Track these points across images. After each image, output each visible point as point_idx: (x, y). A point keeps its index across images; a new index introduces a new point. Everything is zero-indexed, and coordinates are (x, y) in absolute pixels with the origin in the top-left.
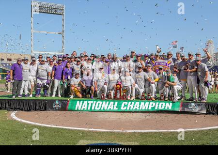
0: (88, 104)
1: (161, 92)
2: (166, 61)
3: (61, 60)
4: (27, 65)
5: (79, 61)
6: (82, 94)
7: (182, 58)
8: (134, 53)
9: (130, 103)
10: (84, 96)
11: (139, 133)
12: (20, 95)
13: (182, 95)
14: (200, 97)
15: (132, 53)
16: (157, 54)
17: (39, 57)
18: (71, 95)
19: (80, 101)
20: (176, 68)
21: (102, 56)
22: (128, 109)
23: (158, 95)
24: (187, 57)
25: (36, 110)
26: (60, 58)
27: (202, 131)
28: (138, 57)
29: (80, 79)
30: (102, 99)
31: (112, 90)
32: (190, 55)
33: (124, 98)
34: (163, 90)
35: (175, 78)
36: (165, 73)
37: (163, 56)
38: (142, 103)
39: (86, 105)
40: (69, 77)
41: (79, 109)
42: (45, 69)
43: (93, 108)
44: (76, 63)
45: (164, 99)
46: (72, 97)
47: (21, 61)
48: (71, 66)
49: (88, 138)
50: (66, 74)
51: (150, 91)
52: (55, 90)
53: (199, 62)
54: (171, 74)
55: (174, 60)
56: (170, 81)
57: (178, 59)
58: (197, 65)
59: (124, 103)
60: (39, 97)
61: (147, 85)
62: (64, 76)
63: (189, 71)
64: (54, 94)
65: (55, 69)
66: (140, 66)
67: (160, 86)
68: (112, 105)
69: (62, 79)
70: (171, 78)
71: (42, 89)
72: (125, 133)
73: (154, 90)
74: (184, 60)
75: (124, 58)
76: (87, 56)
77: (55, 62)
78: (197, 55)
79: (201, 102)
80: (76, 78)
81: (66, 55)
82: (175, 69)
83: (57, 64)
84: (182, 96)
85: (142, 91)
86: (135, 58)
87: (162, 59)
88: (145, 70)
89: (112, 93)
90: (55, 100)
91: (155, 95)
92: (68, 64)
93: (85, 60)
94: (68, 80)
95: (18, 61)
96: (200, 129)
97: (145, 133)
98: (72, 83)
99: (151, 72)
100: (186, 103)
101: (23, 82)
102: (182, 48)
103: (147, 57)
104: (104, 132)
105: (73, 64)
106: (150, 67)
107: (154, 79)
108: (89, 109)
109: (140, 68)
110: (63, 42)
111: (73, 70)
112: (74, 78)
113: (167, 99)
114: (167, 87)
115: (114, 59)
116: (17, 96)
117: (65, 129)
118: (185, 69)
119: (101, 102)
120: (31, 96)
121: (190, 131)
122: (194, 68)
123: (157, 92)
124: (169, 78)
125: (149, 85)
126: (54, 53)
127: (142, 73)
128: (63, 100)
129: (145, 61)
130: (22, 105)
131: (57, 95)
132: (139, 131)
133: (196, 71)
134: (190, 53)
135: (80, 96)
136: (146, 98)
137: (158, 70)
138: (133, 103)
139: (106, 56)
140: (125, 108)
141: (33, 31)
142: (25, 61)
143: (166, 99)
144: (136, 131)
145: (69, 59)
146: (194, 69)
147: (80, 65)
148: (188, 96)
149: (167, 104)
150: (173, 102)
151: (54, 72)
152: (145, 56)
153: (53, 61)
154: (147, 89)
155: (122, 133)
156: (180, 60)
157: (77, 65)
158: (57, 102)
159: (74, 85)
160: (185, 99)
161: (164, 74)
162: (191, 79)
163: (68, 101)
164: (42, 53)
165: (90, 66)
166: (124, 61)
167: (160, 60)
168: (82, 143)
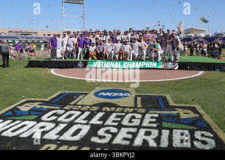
0: (101, 63)
1: (149, 55)
2: (153, 35)
3: (83, 35)
4: (60, 38)
5: (95, 35)
9: (129, 63)
10: (98, 59)
15: (130, 29)
16: (147, 30)
18: (90, 57)
19: (95, 62)
21: (110, 31)
22: (128, 67)
23: (148, 57)
24: (166, 32)
25: (67, 68)
26: (82, 33)
27: (176, 80)
28: (134, 32)
29: (95, 47)
31: (117, 54)
32: (168, 31)
33: (125, 60)
35: (159, 46)
36: (152, 43)
38: (137, 63)
39: (100, 65)
40: (88, 46)
41: (95, 67)
43: (104, 66)
45: (151, 60)
46: (90, 59)
48: (89, 38)
49: (101, 86)
50: (86, 43)
51: (142, 55)
53: (174, 35)
54: (156, 43)
56: (155, 48)
58: (173, 37)
59: (125, 63)
61: (140, 51)
63: (168, 41)
64: (79, 57)
65: (79, 40)
66: (136, 38)
67: (149, 51)
68: (117, 65)
69: (83, 47)
73: (145, 54)
74: (164, 34)
78: (173, 31)
82: (158, 40)
83: (80, 37)
84: (163, 58)
85: (137, 55)
86: (132, 33)
88: (139, 41)
89: (117, 56)
90: (79, 61)
92: (87, 37)
93: (98, 34)
94: (87, 48)
95: (54, 36)
98: (90, 50)
99: (143, 42)
102: (163, 26)
105: (91, 37)
107: (145, 46)
108: (102, 66)
109: (136, 39)
110: (84, 22)
111: (90, 41)
112: (91, 47)
113: (153, 60)
115: (119, 33)
118: (165, 40)
119: (109, 62)
120: (63, 58)
121: (168, 81)
122: (171, 39)
123: (147, 55)
124: (155, 46)
125: (142, 51)
126: (77, 30)
127: (137, 43)
128: (85, 61)
129: (138, 34)
131: (80, 58)
133: (172, 41)
134: (169, 29)
135: (96, 58)
136: (139, 59)
137: (147, 41)
138: (131, 63)
139: (112, 31)
140: (126, 66)
141: (64, 15)
145: (88, 34)
149: (154, 63)
150: (157, 62)
152: (139, 31)
153: (78, 35)
154: (140, 53)
155: (123, 83)
156: (162, 34)
157: (93, 37)
158: (81, 62)
159: (92, 51)
160: (165, 60)
162: (169, 46)
163: (87, 61)
164: (70, 30)
165: (102, 38)
166: (125, 34)
167: (149, 34)
168: (98, 89)
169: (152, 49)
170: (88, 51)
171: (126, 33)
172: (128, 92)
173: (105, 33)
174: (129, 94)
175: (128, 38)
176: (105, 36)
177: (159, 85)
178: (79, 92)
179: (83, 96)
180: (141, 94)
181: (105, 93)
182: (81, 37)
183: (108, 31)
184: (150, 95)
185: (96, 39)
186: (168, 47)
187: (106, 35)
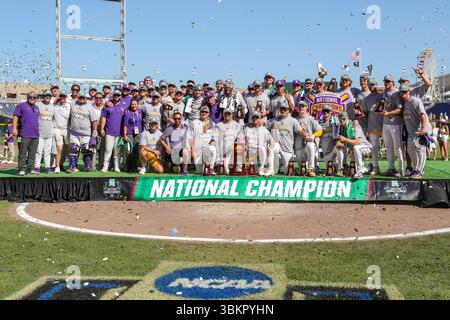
0: (177, 185)
1: (328, 158)
2: (338, 95)
3: (119, 95)
4: (47, 106)
5: (157, 97)
6: (164, 166)
7: (370, 89)
8: (270, 77)
9: (263, 182)
10: (168, 170)
11: (283, 244)
12: (36, 169)
13: (371, 165)
14: (409, 168)
15: (268, 77)
16: (319, 80)
17: (73, 89)
18: (141, 166)
19: (160, 179)
20: (358, 108)
21: (205, 85)
22: (260, 194)
23: (323, 165)
24: (381, 86)
25: (68, 199)
26: (117, 91)
27: (416, 238)
28: (279, 86)
30: (205, 175)
32: (387, 82)
33: (251, 171)
34: (331, 155)
35: (359, 131)
36: (335, 120)
37: (331, 83)
38: (290, 183)
39: (173, 188)
40: (137, 131)
41: (159, 196)
42: (86, 113)
43: (187, 194)
44: (150, 100)
45: (335, 174)
46: (143, 171)
47: (35, 98)
48: (140, 106)
49: (177, 256)
50: (131, 123)
52: (108, 157)
53: (407, 96)
54: (348, 121)
55: (356, 92)
56: (346, 136)
57: (363, 90)
58: (403, 101)
59: (251, 182)
60: (76, 173)
61: (299, 145)
62: (126, 128)
63: (387, 113)
64: (106, 165)
65: (106, 113)
66: (285, 105)
68: (226, 187)
69: (122, 133)
70: (349, 128)
71: (81, 156)
72: (255, 244)
73: (314, 154)
74: (374, 92)
75: (250, 89)
76: (174, 86)
77: (107, 99)
78: (402, 81)
79: (410, 179)
80: (151, 131)
81: (131, 84)
82: (356, 111)
83: (110, 104)
84: (371, 167)
87: (329, 90)
90: (107, 179)
91: (316, 166)
92: (134, 102)
93: (170, 94)
94: (135, 135)
95: (29, 97)
96: (410, 235)
97: (296, 244)
98: (143, 142)
100: (380, 181)
101: (41, 140)
102: (370, 68)
103: (298, 85)
104: (211, 243)
106: (303, 106)
107: (314, 131)
108: (178, 195)
109: (284, 109)
110: (123, 58)
111: (144, 114)
112: (146, 133)
114: (339, 148)
116: (28, 171)
117: (130, 238)
118: (377, 110)
119: (203, 181)
120: (58, 170)
121: (390, 240)
122: (396, 107)
124: (343, 130)
125: (304, 145)
126: (103, 81)
127: (289, 121)
128: (125, 178)
129: (293, 94)
130: (40, 190)
131: (111, 167)
132: (285, 241)
133: (401, 114)
134: (389, 78)
135: (161, 168)
136: (295, 170)
137: (320, 114)
138: (270, 182)
140: (255, 192)
141: (60, 35)
142: (44, 97)
143: (339, 173)
144: (276, 240)
145: (137, 93)
146: (398, 111)
147: (160, 105)
148: (384, 166)
149: (342, 183)
150: (354, 180)
151: (104, 120)
152: (295, 85)
154: (299, 153)
155: (248, 245)
156: (368, 93)
157: (153, 104)
158: (112, 183)
159: (148, 145)
160: (378, 173)
161: (333, 121)
162: (391, 130)
163: (134, 179)
164: (79, 81)
165: (180, 107)
166: (250, 94)
167: (325, 93)
168: (166, 267)
169: (334, 138)
170: (137, 147)
171: (253, 90)
172: (262, 277)
173: (190, 90)
174: (265, 284)
175: (259, 106)
176: (190, 100)
177: (363, 255)
178: (106, 278)
179: (120, 289)
180: (304, 284)
181: (191, 280)
182: (113, 101)
183: (199, 82)
184: (334, 285)
185: (164, 108)
186: (388, 132)
187: (196, 98)
